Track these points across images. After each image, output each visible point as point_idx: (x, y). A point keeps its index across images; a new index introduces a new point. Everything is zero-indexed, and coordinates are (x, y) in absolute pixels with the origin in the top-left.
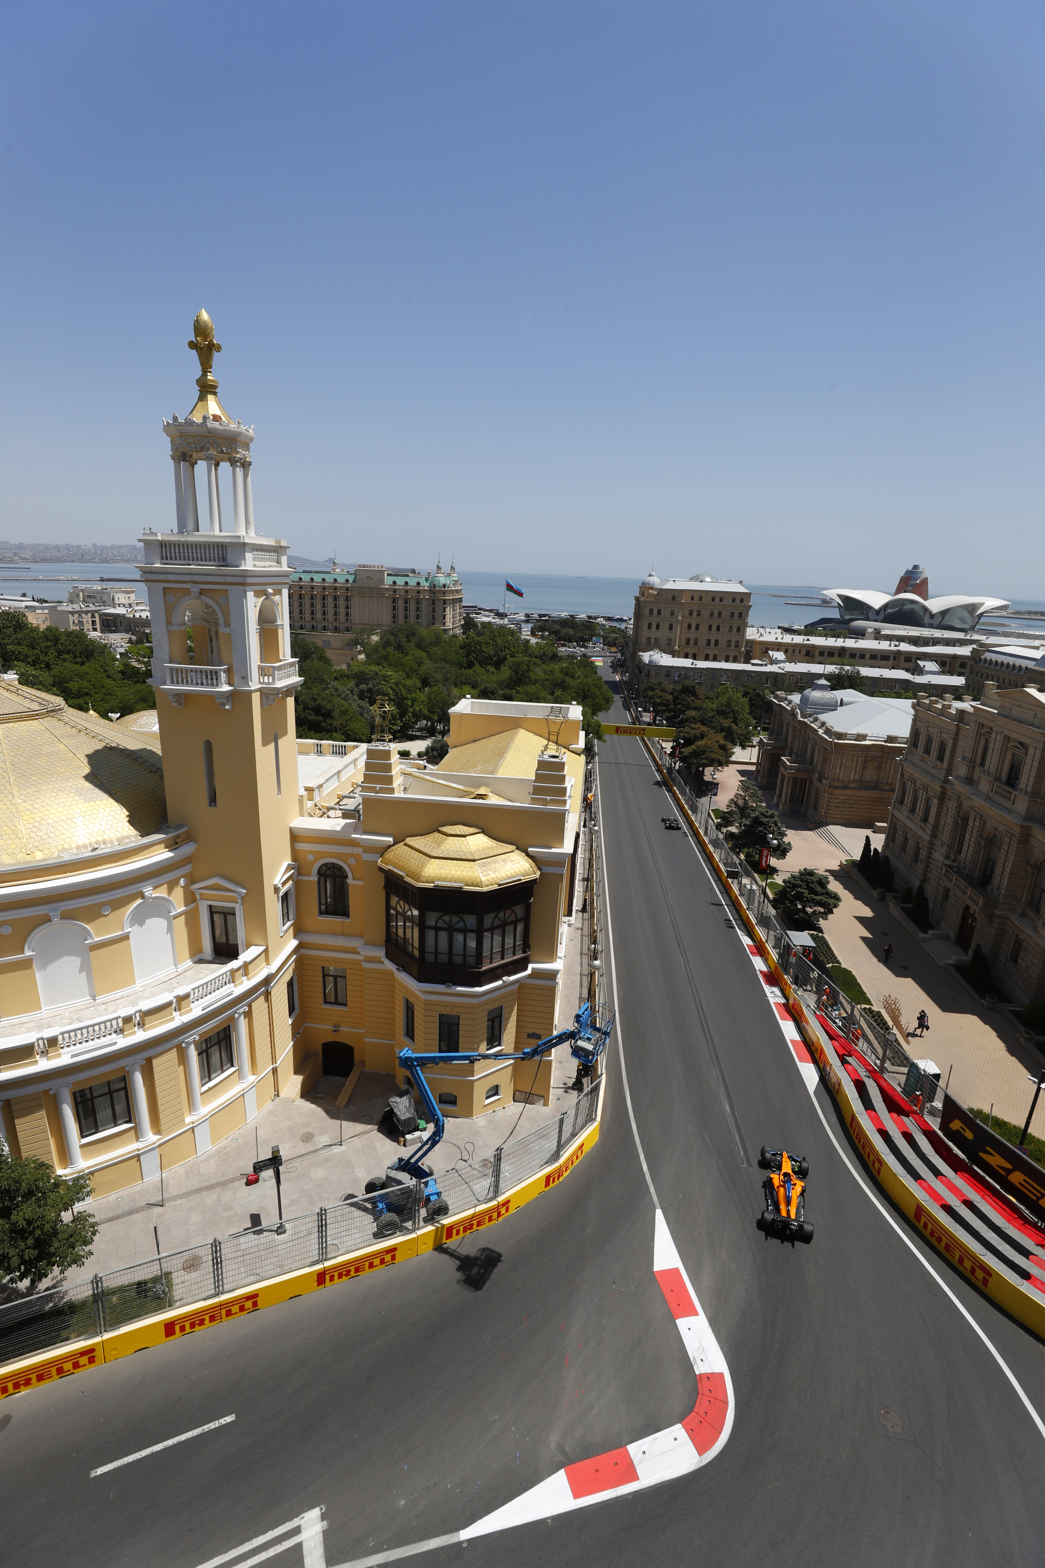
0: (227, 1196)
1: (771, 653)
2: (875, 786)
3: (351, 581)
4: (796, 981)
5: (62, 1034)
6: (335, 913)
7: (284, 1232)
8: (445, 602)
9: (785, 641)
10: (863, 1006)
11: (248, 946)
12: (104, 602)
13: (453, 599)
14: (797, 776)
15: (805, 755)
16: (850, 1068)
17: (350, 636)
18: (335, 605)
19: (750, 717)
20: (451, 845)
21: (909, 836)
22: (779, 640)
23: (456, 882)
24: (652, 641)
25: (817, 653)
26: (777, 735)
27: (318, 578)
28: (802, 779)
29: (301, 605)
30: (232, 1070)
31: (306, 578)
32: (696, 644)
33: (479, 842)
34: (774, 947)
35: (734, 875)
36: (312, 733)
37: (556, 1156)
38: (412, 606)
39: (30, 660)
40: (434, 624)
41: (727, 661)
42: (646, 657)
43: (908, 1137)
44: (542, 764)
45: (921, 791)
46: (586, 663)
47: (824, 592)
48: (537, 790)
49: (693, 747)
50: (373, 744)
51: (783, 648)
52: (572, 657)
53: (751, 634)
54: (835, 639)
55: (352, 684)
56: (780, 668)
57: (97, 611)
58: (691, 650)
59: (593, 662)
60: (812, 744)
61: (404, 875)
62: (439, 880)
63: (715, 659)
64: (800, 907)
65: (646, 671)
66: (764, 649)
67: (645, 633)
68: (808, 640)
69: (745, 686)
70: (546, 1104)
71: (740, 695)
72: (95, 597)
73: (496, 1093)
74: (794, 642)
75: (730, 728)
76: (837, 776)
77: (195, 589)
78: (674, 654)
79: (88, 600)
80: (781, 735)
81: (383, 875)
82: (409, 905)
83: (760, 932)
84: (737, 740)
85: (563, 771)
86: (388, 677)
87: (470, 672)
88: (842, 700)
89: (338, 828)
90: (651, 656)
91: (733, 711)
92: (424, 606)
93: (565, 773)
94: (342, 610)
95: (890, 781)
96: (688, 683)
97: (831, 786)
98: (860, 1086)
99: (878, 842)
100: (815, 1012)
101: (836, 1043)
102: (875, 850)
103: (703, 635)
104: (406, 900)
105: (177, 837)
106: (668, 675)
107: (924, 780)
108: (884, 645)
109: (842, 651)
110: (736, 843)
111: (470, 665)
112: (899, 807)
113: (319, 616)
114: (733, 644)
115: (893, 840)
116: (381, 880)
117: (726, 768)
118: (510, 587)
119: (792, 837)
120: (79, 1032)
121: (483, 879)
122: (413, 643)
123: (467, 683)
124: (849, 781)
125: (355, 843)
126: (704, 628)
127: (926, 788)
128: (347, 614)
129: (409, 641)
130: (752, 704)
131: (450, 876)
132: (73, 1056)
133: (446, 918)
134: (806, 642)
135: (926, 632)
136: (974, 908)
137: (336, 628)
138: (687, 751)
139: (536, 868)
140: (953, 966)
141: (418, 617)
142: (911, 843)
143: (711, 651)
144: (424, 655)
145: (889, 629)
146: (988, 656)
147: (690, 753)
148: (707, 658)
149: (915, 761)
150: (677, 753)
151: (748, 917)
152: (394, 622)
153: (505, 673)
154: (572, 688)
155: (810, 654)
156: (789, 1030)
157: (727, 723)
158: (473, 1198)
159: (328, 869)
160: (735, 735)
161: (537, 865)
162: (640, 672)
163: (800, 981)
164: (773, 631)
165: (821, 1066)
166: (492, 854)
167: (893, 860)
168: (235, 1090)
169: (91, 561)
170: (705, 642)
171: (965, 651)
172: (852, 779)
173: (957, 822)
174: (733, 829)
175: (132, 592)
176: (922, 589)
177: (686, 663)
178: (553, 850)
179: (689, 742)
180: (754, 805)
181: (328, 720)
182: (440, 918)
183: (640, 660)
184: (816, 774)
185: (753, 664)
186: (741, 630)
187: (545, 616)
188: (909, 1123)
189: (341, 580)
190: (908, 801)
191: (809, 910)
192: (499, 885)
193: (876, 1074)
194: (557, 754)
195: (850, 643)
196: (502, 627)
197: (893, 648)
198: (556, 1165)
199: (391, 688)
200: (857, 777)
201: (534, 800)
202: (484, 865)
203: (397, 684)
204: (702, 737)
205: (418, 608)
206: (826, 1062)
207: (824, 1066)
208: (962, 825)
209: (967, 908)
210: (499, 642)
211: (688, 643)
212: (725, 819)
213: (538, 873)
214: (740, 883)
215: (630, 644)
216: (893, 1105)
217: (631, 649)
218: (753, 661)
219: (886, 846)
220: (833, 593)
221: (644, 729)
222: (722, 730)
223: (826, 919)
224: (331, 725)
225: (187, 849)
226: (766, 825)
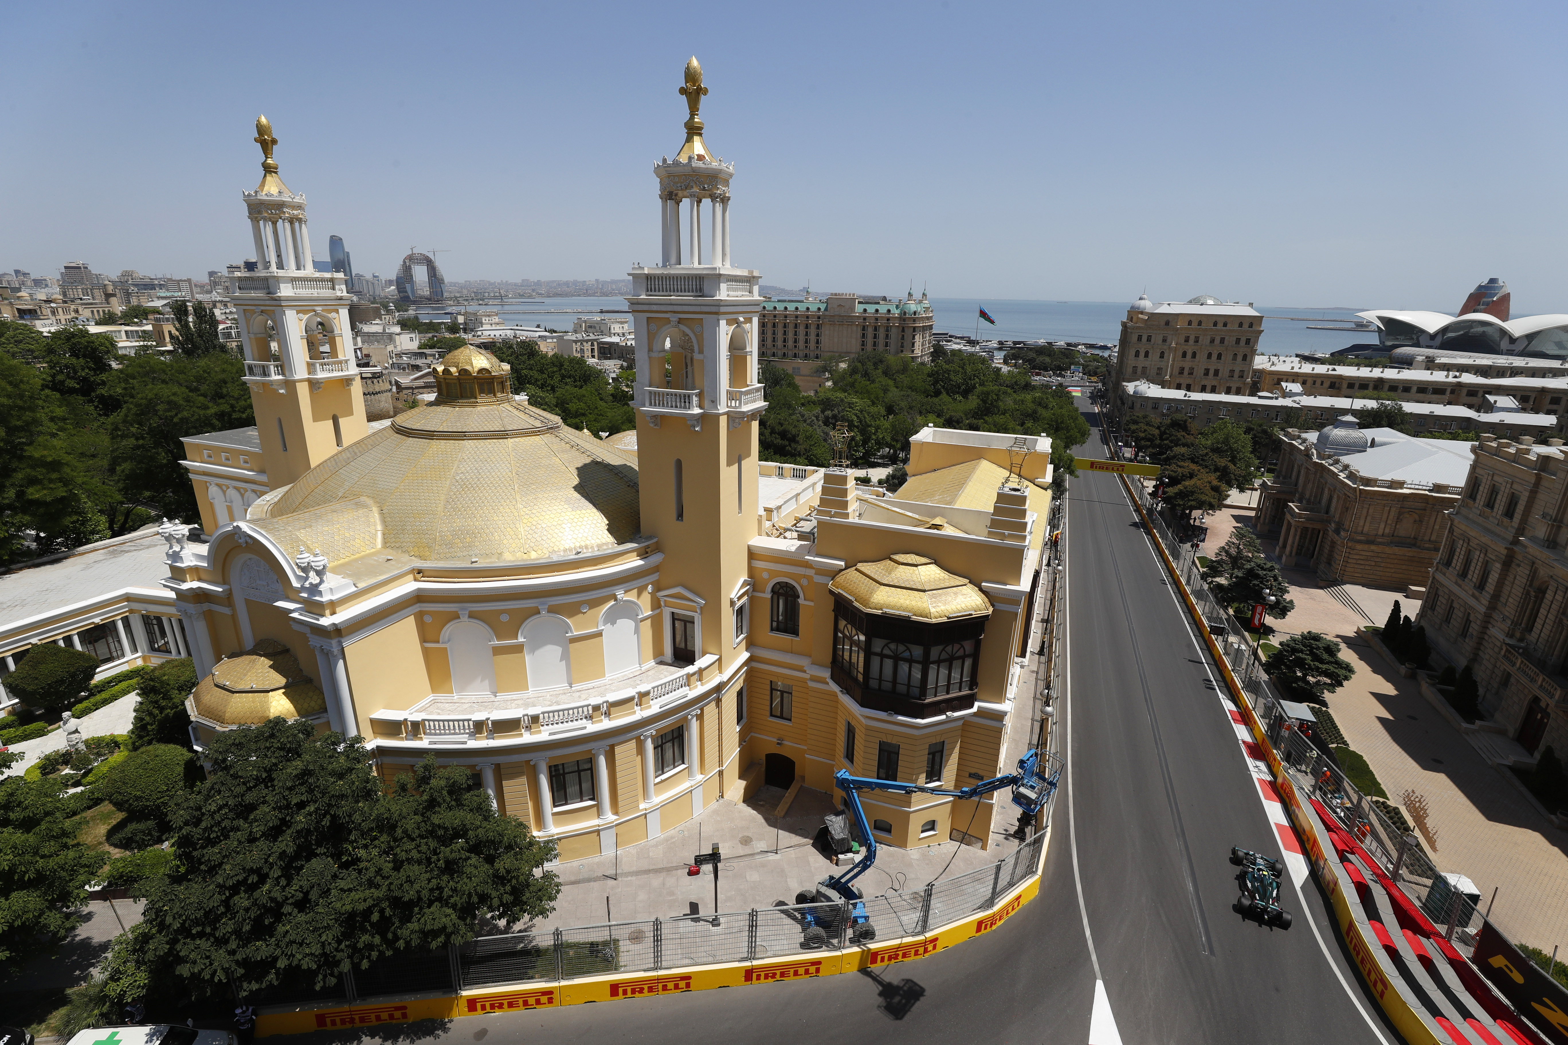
0: (671, 881)
1: (1284, 384)
2: (1413, 543)
3: (822, 310)
4: (1288, 758)
5: (543, 713)
6: (785, 631)
7: (719, 925)
8: (914, 329)
9: (1303, 370)
10: (1375, 798)
11: (704, 654)
12: (602, 332)
13: (923, 327)
14: (1308, 525)
15: (1320, 502)
16: (1351, 867)
17: (819, 363)
18: (807, 332)
19: (1252, 456)
20: (902, 574)
21: (1455, 605)
22: (1296, 370)
23: (904, 611)
24: (1139, 370)
25: (1345, 385)
26: (1284, 478)
27: (791, 307)
28: (1314, 529)
29: (774, 333)
30: (683, 767)
31: (780, 307)
32: (1191, 374)
33: (930, 573)
34: (1262, 717)
35: (1219, 631)
36: (778, 457)
37: (990, 902)
38: (882, 333)
39: (539, 383)
40: (902, 351)
41: (1228, 392)
42: (1130, 387)
43: (1427, 962)
44: (1001, 497)
45: (1478, 553)
46: (1062, 393)
47: (1358, 314)
48: (994, 524)
49: (1180, 487)
50: (831, 469)
51: (1301, 379)
52: (1047, 386)
53: (1260, 362)
54: (1370, 369)
55: (817, 410)
56: (1294, 401)
57: (595, 340)
58: (1184, 381)
59: (1069, 392)
60: (1329, 489)
61: (853, 599)
62: (887, 608)
63: (1213, 390)
64: (1299, 674)
65: (1130, 403)
66: (1276, 380)
67: (1131, 361)
68: (1334, 370)
69: (1248, 421)
70: (984, 847)
71: (1241, 431)
72: (595, 327)
73: (933, 829)
74: (1315, 372)
75: (1225, 468)
76: (1360, 529)
77: (674, 318)
79: (589, 330)
80: (1290, 477)
81: (833, 598)
82: (856, 629)
83: (1247, 698)
84: (1234, 482)
85: (1024, 504)
86: (853, 403)
87: (936, 400)
88: (1373, 440)
89: (793, 549)
90: (1136, 386)
91: (1231, 448)
92: (894, 333)
93: (1026, 507)
94: (813, 338)
95: (1433, 538)
96: (1178, 416)
97: (1351, 539)
98: (1363, 891)
99: (1411, 609)
100: (1309, 797)
101: (1335, 836)
102: (1406, 617)
103: (1201, 363)
104: (853, 625)
105: (648, 547)
106: (1155, 408)
107: (1483, 539)
108: (1439, 376)
109: (1379, 383)
110: (1223, 596)
111: (937, 394)
112: (1444, 569)
113: (790, 343)
114: (1236, 375)
115: (1433, 608)
116: (830, 602)
117: (1218, 512)
118: (983, 314)
119: (1295, 594)
120: (556, 714)
121: (933, 610)
122: (880, 371)
123: (934, 412)
124: (1376, 535)
125: (808, 565)
126: (1202, 357)
127: (1484, 549)
128: (817, 342)
129: (876, 369)
130: (1256, 442)
131: (898, 605)
132: (550, 734)
133: (893, 646)
134: (1330, 372)
135: (1501, 361)
136: (1545, 700)
137: (806, 356)
138: (1171, 491)
139: (988, 604)
140: (1511, 768)
141: (886, 345)
142: (1458, 614)
143: (1209, 382)
144: (891, 383)
145: (1445, 357)
147: (1176, 494)
148: (1203, 390)
149: (1471, 516)
150: (1160, 492)
151: (1232, 679)
152: (863, 349)
153: (973, 402)
154: (1044, 419)
155: (1335, 386)
156: (1274, 812)
157: (1222, 462)
158: (900, 928)
159: (782, 587)
160: (1232, 476)
161: (990, 601)
162: (1123, 403)
163: (1294, 758)
164: (1288, 359)
165: (1313, 859)
166: (943, 586)
167: (1430, 632)
168: (685, 785)
169: (593, 295)
170: (1203, 371)
171: (1560, 383)
172: (1380, 532)
173: (1528, 593)
174: (1222, 581)
175: (626, 322)
176: (1501, 307)
177: (1178, 394)
178: (1008, 587)
179: (1174, 481)
180: (1250, 555)
181: (793, 445)
182: (886, 645)
183: (1124, 391)
184: (1333, 525)
185: (1260, 397)
186: (1247, 358)
187: (1019, 343)
188: (1430, 947)
189: (813, 308)
190: (1458, 562)
191: (1311, 679)
192: (949, 618)
193: (1388, 882)
194: (1019, 487)
195: (1391, 374)
196: (972, 354)
197: (1451, 379)
198: (989, 912)
199: (856, 415)
200: (1387, 531)
201: (990, 534)
202: (934, 597)
203: (861, 411)
204: (1191, 476)
205: (887, 335)
206: (1320, 855)
207: (1317, 860)
208: (1536, 597)
209: (1536, 700)
210: (969, 369)
211: (1181, 373)
212: (1213, 568)
213: (991, 609)
214: (1226, 641)
215: (1113, 374)
216: (1406, 919)
217: (1113, 379)
218: (1260, 394)
219: (1422, 615)
220: (1372, 316)
221: (1123, 466)
222: (1216, 469)
223: (1334, 692)
224: (795, 450)
225: (656, 559)
226: (1262, 578)
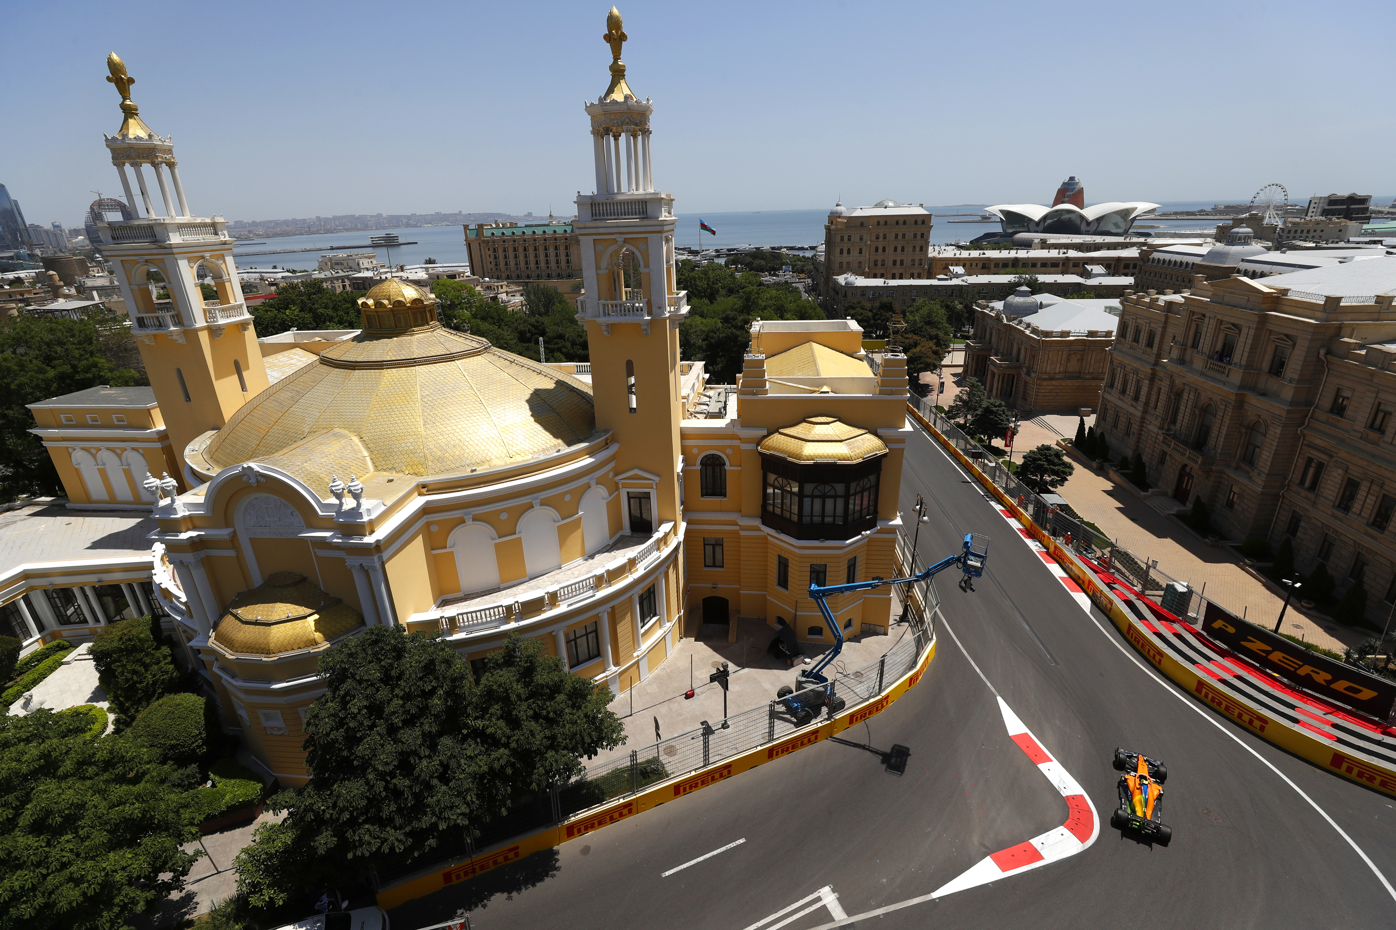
1: (951, 268)
2: (1080, 376)
3: (568, 231)
4: (1053, 533)
9: (959, 256)
10: (1110, 548)
12: (351, 268)
14: (1006, 371)
15: (1012, 354)
16: (1117, 592)
18: (557, 254)
19: (948, 325)
21: (1120, 414)
22: (955, 256)
24: (844, 266)
25: (994, 265)
26: (981, 339)
28: (1011, 373)
29: (526, 257)
32: (883, 265)
34: (1026, 509)
41: (913, 278)
42: (841, 279)
43: (1179, 637)
45: (1130, 373)
47: (987, 209)
51: (962, 263)
52: (776, 284)
53: (932, 252)
56: (962, 281)
57: (346, 276)
58: (880, 272)
60: (1019, 343)
63: (902, 277)
64: (1039, 477)
65: (845, 291)
66: (944, 266)
67: (837, 259)
68: (985, 254)
72: (342, 264)
74: (973, 257)
75: (937, 336)
76: (1044, 370)
78: (867, 276)
79: (337, 267)
80: (986, 338)
83: (1009, 500)
88: (1042, 303)
90: (846, 279)
91: (935, 321)
94: (563, 258)
95: (1091, 370)
96: (883, 299)
97: (1039, 378)
98: (1129, 603)
101: (1101, 575)
103: (889, 257)
106: (865, 294)
108: (1052, 253)
109: (1016, 262)
110: (967, 431)
112: (1110, 391)
113: (543, 265)
114: (917, 263)
118: (704, 227)
119: (1018, 424)
124: (1056, 373)
126: (889, 250)
128: (568, 262)
134: (983, 256)
135: (1088, 239)
136: (1190, 467)
143: (899, 270)
145: (1053, 238)
146: (1156, 255)
148: (895, 278)
149: (1124, 351)
151: (995, 489)
155: (987, 266)
156: (1056, 570)
162: (840, 292)
164: (948, 249)
165: (1091, 593)
167: (1107, 436)
169: (317, 232)
170: (891, 262)
171: (1133, 253)
172: (1058, 371)
173: (1169, 398)
175: (373, 256)
176: (1077, 199)
177: (879, 282)
183: (837, 283)
184: (1024, 370)
185: (938, 280)
186: (923, 250)
188: (1178, 628)
190: (1118, 384)
191: (1046, 479)
193: (1139, 596)
195: (1024, 254)
197: (1061, 256)
200: (1062, 369)
204: (916, 344)
207: (1094, 593)
209: (1184, 467)
211: (876, 265)
212: (950, 413)
215: (824, 270)
216: (1160, 616)
217: (825, 274)
218: (937, 277)
223: (1063, 485)
